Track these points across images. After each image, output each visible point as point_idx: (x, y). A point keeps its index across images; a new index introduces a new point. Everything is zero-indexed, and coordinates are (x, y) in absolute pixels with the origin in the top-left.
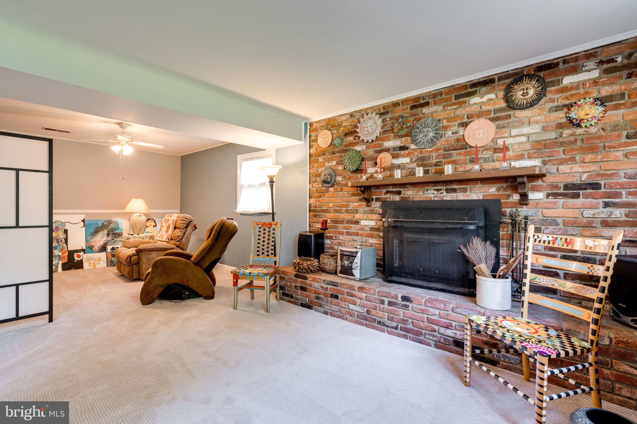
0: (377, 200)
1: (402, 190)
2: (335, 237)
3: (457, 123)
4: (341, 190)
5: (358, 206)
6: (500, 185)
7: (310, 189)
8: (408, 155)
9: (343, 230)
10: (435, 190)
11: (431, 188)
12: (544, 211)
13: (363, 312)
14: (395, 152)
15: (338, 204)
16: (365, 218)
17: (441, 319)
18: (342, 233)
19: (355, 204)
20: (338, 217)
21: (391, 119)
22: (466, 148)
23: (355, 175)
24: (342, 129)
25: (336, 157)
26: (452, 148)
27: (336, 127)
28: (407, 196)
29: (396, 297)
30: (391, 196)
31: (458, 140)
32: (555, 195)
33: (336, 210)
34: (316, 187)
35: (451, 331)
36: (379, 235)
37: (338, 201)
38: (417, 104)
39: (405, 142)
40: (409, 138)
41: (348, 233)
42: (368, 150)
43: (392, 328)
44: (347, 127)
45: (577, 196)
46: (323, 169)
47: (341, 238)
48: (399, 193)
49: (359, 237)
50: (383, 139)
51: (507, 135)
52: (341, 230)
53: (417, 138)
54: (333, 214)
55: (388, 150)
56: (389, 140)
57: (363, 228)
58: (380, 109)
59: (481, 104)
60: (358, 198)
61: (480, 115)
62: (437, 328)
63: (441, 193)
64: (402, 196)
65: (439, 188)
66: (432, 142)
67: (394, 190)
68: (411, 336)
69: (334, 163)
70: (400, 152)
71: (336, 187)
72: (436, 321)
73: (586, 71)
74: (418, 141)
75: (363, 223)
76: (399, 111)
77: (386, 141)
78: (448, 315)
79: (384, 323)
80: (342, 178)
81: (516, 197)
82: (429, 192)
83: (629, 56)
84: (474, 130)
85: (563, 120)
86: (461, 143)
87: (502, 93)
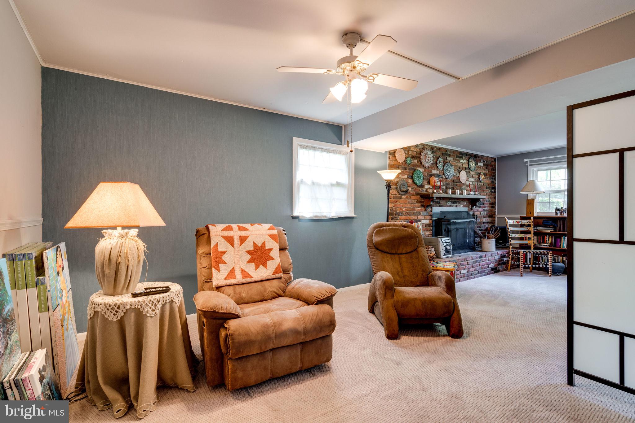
0: (429, 206)
1: (439, 201)
3: (457, 169)
4: (410, 198)
5: (420, 210)
6: (467, 201)
8: (442, 181)
10: (451, 202)
13: (466, 272)
15: (408, 208)
16: (424, 218)
17: (489, 261)
19: (418, 209)
21: (436, 157)
22: (459, 183)
23: (419, 188)
24: (411, 153)
25: (407, 172)
26: (456, 181)
28: (441, 204)
30: (435, 204)
31: (457, 178)
33: (407, 213)
34: (392, 194)
36: (430, 229)
37: (408, 206)
38: (445, 153)
39: (441, 173)
40: (442, 171)
42: (425, 173)
44: (414, 152)
50: (433, 168)
51: (468, 180)
54: (405, 216)
55: (434, 175)
56: (435, 169)
58: (432, 148)
59: (463, 164)
60: (420, 204)
61: (463, 168)
62: (488, 266)
63: (453, 204)
66: (451, 176)
68: (481, 274)
69: (406, 176)
70: (439, 178)
71: (407, 195)
72: (486, 263)
73: (481, 162)
74: (447, 174)
75: (422, 221)
76: (439, 154)
80: (411, 189)
83: (487, 162)
84: (462, 175)
85: (478, 179)
86: (458, 181)
87: (467, 161)
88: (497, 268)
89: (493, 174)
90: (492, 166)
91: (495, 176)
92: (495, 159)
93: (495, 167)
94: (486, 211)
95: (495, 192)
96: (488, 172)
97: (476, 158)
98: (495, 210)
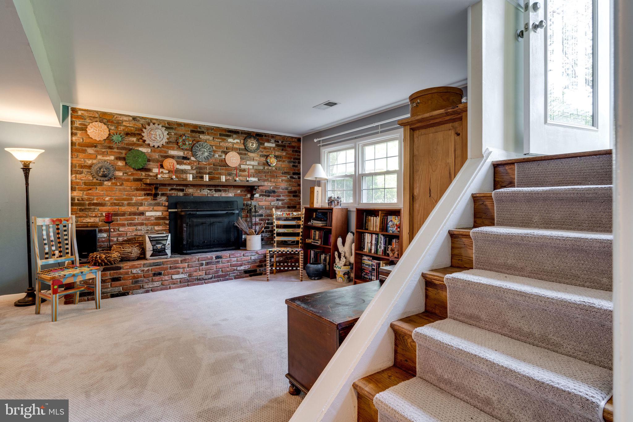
0: (163, 195)
1: (184, 188)
2: (113, 229)
3: (221, 150)
4: (122, 185)
5: (142, 200)
6: (242, 189)
7: (72, 180)
8: (189, 164)
9: (123, 222)
10: (208, 190)
11: (205, 188)
12: (259, 202)
13: (186, 276)
14: (179, 160)
15: (117, 197)
16: (151, 209)
17: (238, 262)
18: (123, 225)
19: (139, 198)
20: (118, 210)
21: (175, 134)
22: (226, 167)
23: (139, 172)
24: (122, 128)
25: (115, 152)
26: (219, 165)
27: (114, 123)
28: (189, 193)
29: (212, 258)
30: (175, 192)
31: (222, 161)
32: (263, 195)
33: (115, 203)
34: (82, 179)
35: (243, 267)
36: (165, 223)
37: (117, 194)
38: (196, 130)
39: (187, 154)
40: (190, 152)
41: (130, 225)
42: (153, 154)
43: (209, 279)
44: (130, 128)
45: (269, 196)
46: (94, 161)
47: (121, 229)
48: (182, 190)
49: (144, 226)
50: (169, 148)
51: (245, 163)
52: (121, 222)
53: (197, 154)
54: (110, 207)
55: (173, 157)
56: (173, 150)
57: (149, 218)
58: (165, 123)
59: (233, 144)
60: (143, 192)
61: (233, 149)
62: (235, 268)
63: (212, 192)
64: (184, 192)
65: (211, 188)
66: (207, 158)
67: (178, 188)
68: (221, 279)
69: (112, 158)
70: (183, 160)
71: (113, 181)
72: (235, 264)
73: (271, 143)
74: (198, 156)
75: (148, 214)
76: (181, 131)
77: (171, 150)
78: (241, 259)
79: (203, 278)
80: (123, 174)
81: (249, 196)
82: (204, 191)
83: (282, 142)
84: (231, 157)
85: (265, 162)
86: (224, 163)
87: (242, 141)
88: (257, 270)
89: (296, 157)
90: (294, 147)
91: (300, 159)
92: (299, 140)
93: (300, 149)
94: (283, 200)
95: (299, 178)
96: (284, 154)
97: (260, 137)
98: (300, 199)
